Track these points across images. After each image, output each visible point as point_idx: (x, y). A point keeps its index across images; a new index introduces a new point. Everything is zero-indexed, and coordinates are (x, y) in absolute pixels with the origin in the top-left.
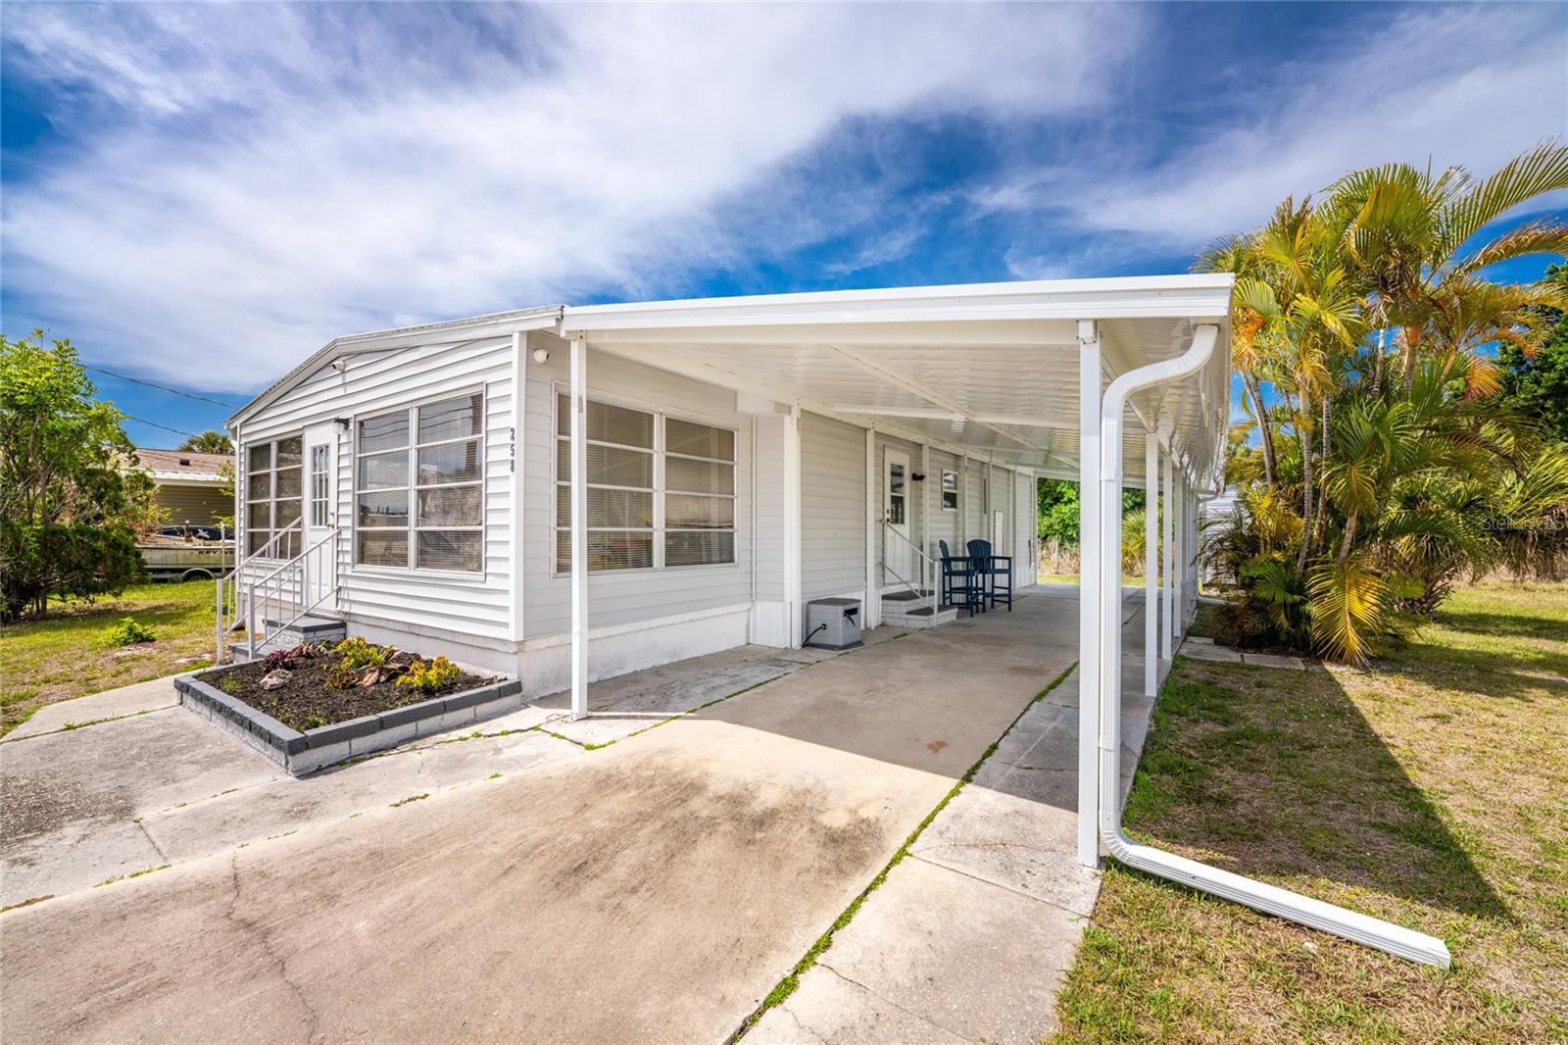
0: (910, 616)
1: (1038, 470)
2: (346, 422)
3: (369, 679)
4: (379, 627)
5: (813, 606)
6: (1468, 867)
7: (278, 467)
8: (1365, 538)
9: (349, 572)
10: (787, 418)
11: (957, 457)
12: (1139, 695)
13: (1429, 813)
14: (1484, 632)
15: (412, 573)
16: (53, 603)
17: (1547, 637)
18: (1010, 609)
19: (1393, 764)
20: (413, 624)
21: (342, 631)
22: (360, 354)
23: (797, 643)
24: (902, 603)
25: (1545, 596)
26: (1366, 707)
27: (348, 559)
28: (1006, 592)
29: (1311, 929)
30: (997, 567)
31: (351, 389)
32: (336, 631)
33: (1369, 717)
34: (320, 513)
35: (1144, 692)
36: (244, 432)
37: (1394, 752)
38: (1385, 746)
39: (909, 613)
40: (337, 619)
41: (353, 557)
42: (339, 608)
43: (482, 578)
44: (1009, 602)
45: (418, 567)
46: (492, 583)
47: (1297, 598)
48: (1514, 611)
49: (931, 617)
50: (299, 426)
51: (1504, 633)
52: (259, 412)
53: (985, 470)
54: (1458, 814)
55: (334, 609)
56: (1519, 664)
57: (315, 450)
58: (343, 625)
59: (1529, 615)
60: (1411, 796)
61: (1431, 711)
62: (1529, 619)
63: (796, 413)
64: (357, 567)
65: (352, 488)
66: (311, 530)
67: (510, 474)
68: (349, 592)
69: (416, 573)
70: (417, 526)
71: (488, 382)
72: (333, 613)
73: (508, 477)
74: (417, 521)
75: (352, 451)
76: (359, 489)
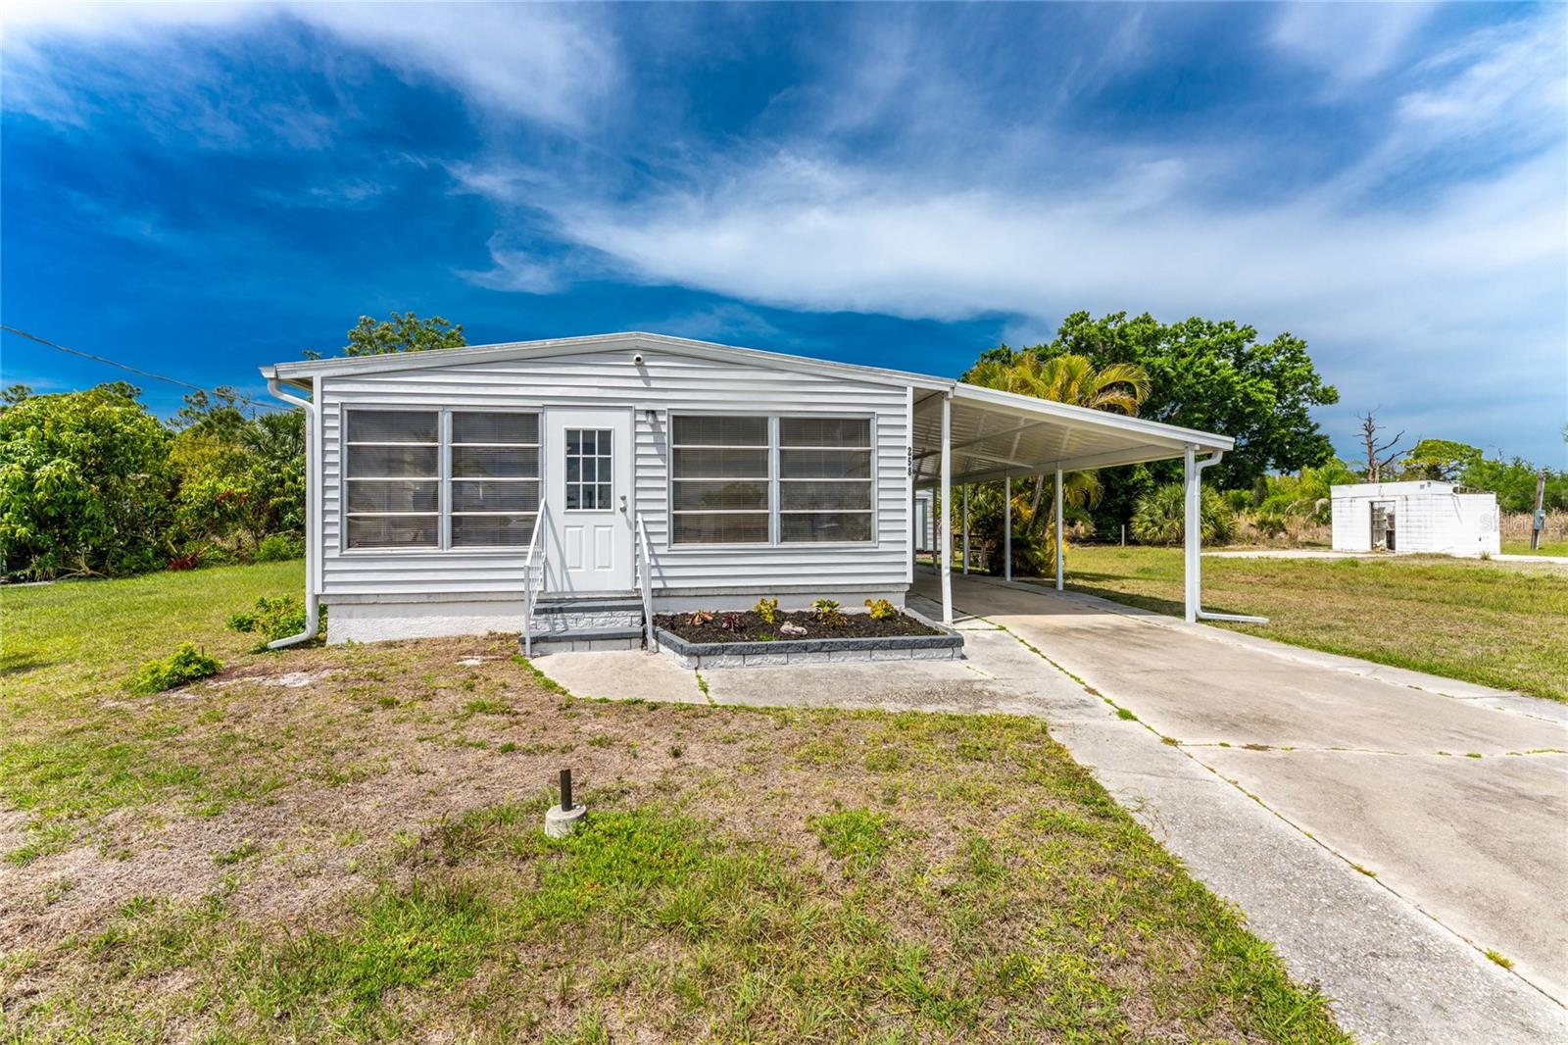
2: (651, 414)
7: (455, 442)
9: (661, 550)
15: (775, 546)
20: (775, 587)
22: (679, 355)
34: (590, 497)
36: (336, 389)
40: (632, 598)
41: (669, 538)
42: (640, 586)
43: (875, 545)
45: (782, 541)
46: (882, 548)
50: (537, 403)
52: (395, 371)
55: (625, 588)
57: (572, 434)
64: (674, 547)
65: (666, 475)
66: (565, 513)
67: (907, 476)
68: (663, 569)
69: (780, 546)
70: (781, 509)
71: (879, 413)
72: (631, 592)
73: (905, 478)
74: (781, 506)
75: (666, 442)
76: (674, 477)
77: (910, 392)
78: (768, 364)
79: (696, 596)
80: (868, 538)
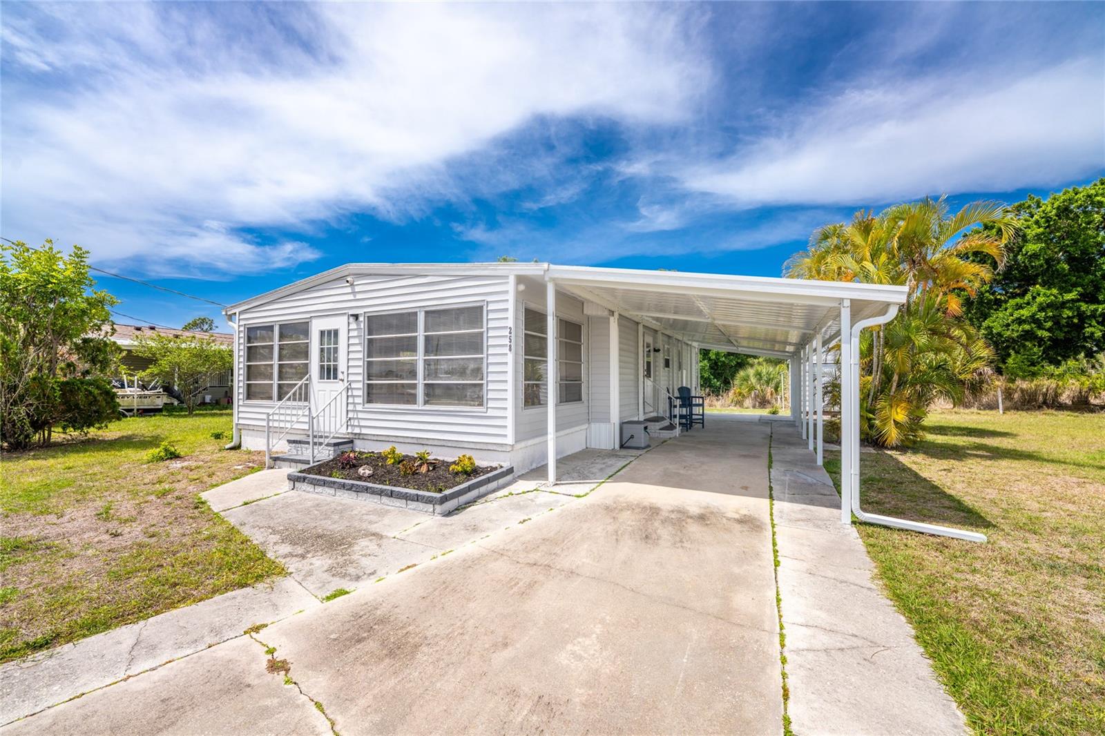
0: (661, 431)
1: (701, 344)
2: (356, 317)
3: (424, 469)
4: (388, 441)
5: (624, 425)
6: (981, 517)
7: (280, 341)
8: (901, 385)
9: (359, 408)
10: (612, 319)
11: (669, 337)
12: (814, 465)
13: (959, 502)
14: (947, 435)
15: (420, 408)
16: (57, 435)
17: (975, 436)
18: (703, 427)
19: (937, 487)
20: (420, 438)
21: (351, 445)
22: (371, 275)
23: (617, 446)
24: (657, 424)
25: (966, 416)
26: (914, 467)
27: (359, 400)
28: (701, 417)
29: (939, 536)
30: (694, 403)
31: (358, 296)
32: (348, 445)
33: (918, 471)
34: (329, 372)
35: (816, 463)
36: (241, 317)
37: (935, 484)
38: (930, 481)
39: (661, 429)
40: (349, 438)
41: (363, 400)
42: (350, 431)
43: (485, 410)
44: (703, 423)
45: (425, 404)
46: (490, 413)
47: (871, 416)
48: (955, 424)
49: (675, 431)
50: (308, 316)
51: (955, 435)
52: (262, 304)
53: (680, 345)
54: (968, 501)
55: (345, 431)
56: (968, 448)
57: (322, 333)
58: (352, 442)
59: (963, 426)
60: (950, 497)
61: (942, 468)
62: (964, 428)
63: (616, 315)
64: (367, 405)
65: (362, 357)
66: (319, 382)
67: (508, 352)
68: (360, 421)
69: (424, 408)
70: (425, 380)
71: (488, 300)
72: (344, 434)
73: (506, 354)
74: (425, 378)
75: (363, 334)
76: (368, 357)
77: (512, 280)
78: (415, 273)
79: (377, 440)
80: (481, 405)
